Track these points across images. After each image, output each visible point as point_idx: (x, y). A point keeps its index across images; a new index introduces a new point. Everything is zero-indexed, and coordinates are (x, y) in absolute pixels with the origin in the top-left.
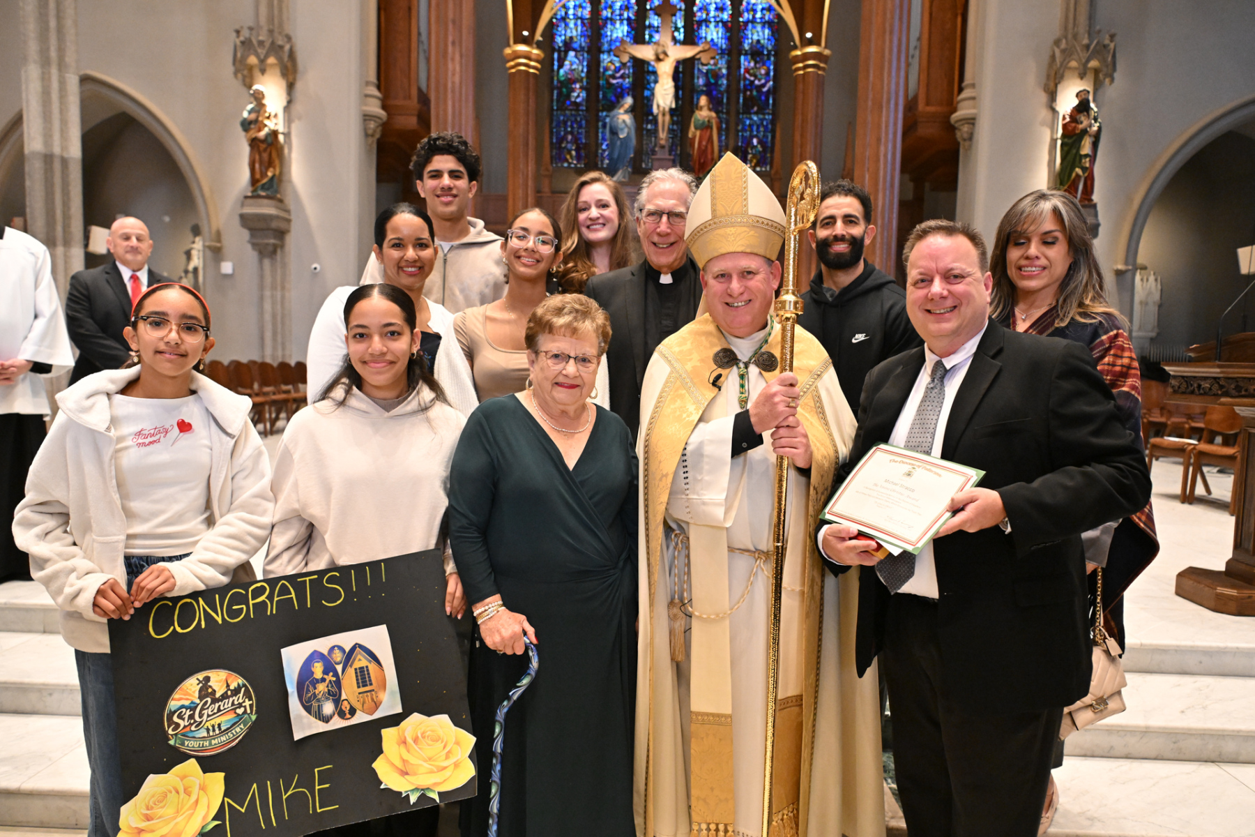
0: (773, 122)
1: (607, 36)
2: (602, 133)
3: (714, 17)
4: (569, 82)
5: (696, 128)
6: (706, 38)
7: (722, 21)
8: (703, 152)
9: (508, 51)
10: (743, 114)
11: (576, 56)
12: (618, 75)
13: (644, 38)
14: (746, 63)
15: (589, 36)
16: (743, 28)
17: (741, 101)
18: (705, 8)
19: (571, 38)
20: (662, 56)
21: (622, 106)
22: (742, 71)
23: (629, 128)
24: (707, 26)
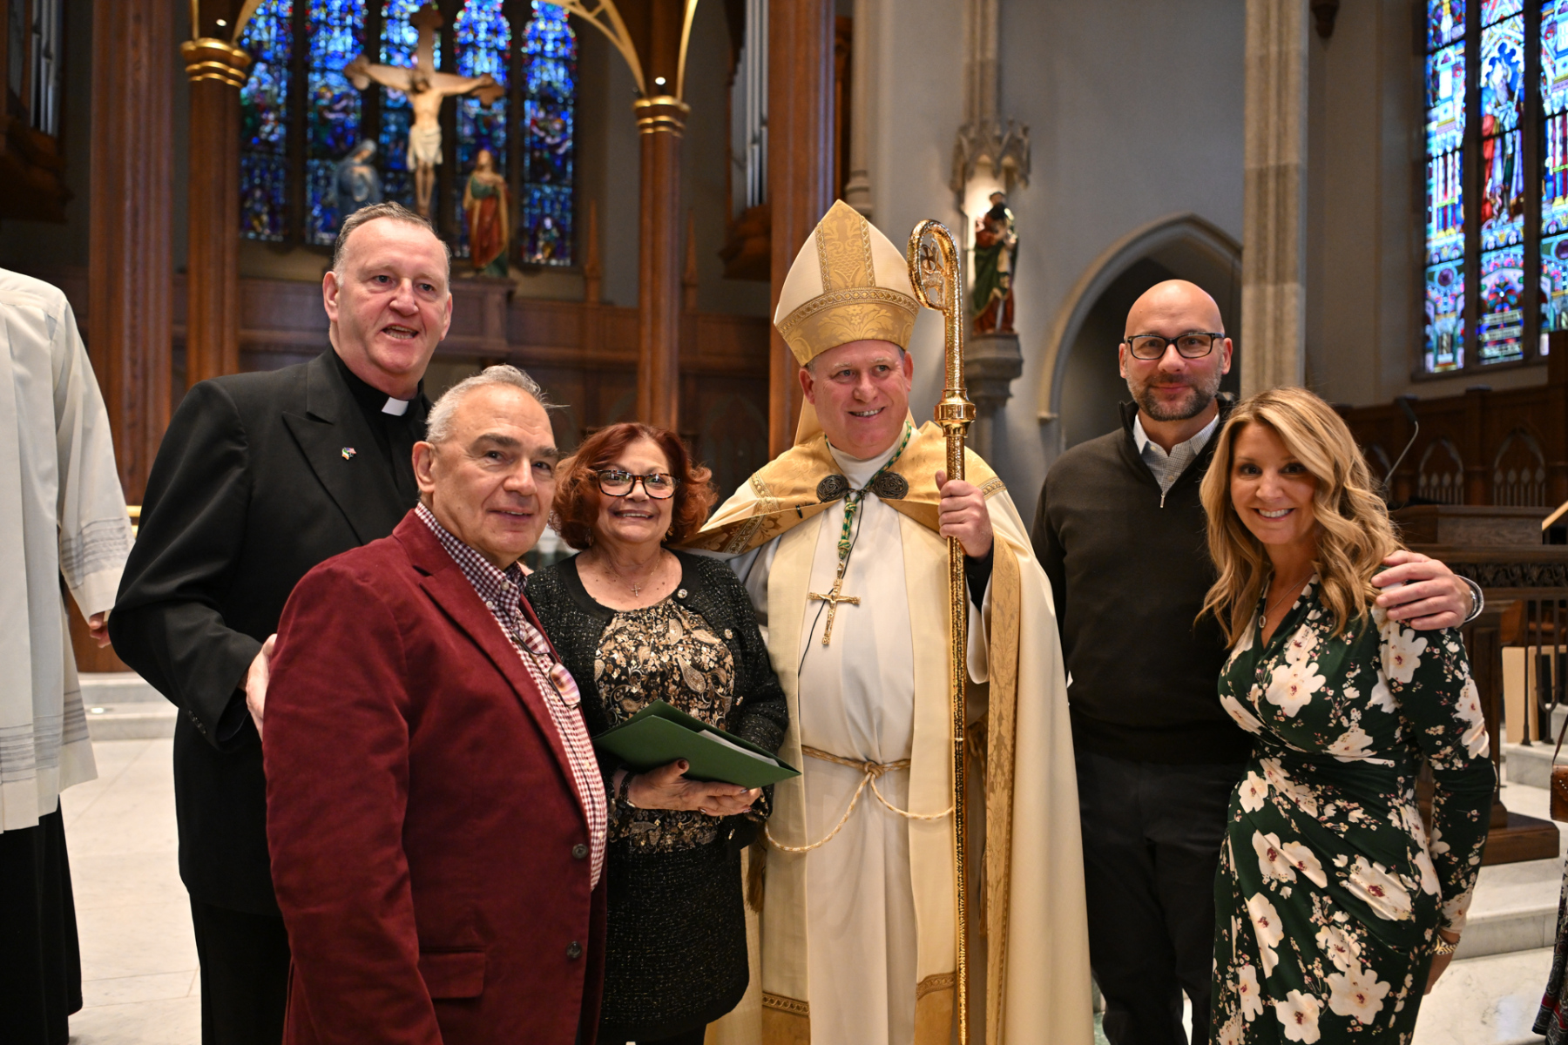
0: (574, 197)
1: (319, 48)
2: (313, 190)
3: (487, 41)
4: (257, 109)
5: (475, 196)
6: (473, 69)
7: (496, 48)
8: (485, 232)
9: (190, 46)
10: (531, 181)
11: (268, 71)
12: (338, 107)
13: (379, 59)
14: (534, 112)
15: (288, 44)
16: (526, 62)
17: (527, 163)
18: (471, 26)
19: (260, 43)
20: (421, 87)
21: (358, 153)
22: (528, 122)
23: (371, 188)
24: (475, 53)
